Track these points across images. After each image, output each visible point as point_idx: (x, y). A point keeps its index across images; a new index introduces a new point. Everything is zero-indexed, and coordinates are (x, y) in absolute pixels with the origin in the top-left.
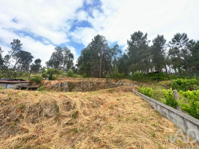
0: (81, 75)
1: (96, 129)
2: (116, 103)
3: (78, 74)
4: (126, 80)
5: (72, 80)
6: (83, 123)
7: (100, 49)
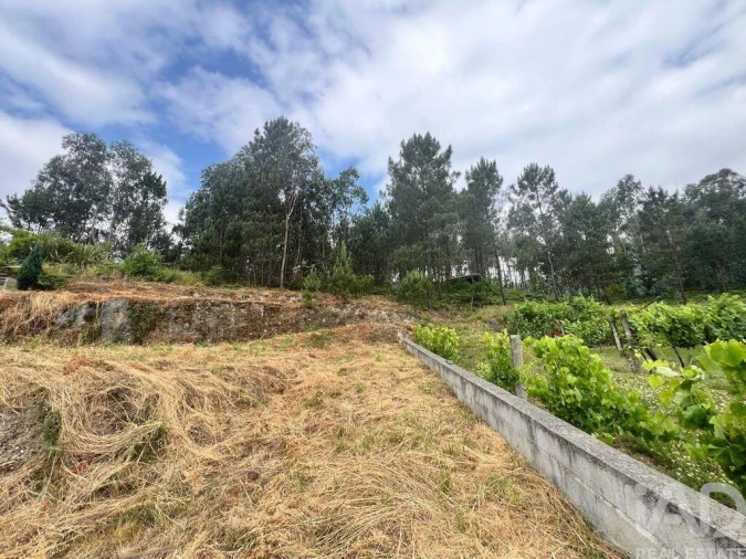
0: (199, 273)
1: (245, 496)
2: (335, 384)
3: (183, 269)
4: (378, 300)
5: (150, 293)
6: (184, 478)
7: (288, 176)
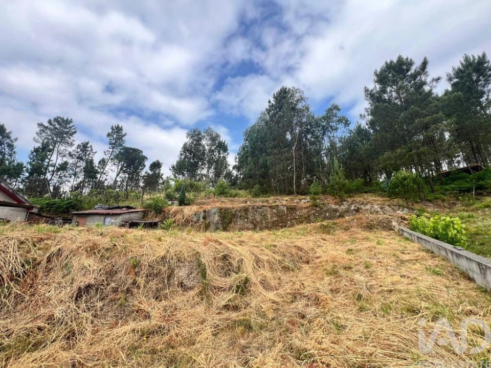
0: (248, 191)
1: (299, 327)
2: (346, 260)
3: (240, 189)
4: (370, 197)
5: (227, 203)
6: (262, 308)
7: (292, 122)
